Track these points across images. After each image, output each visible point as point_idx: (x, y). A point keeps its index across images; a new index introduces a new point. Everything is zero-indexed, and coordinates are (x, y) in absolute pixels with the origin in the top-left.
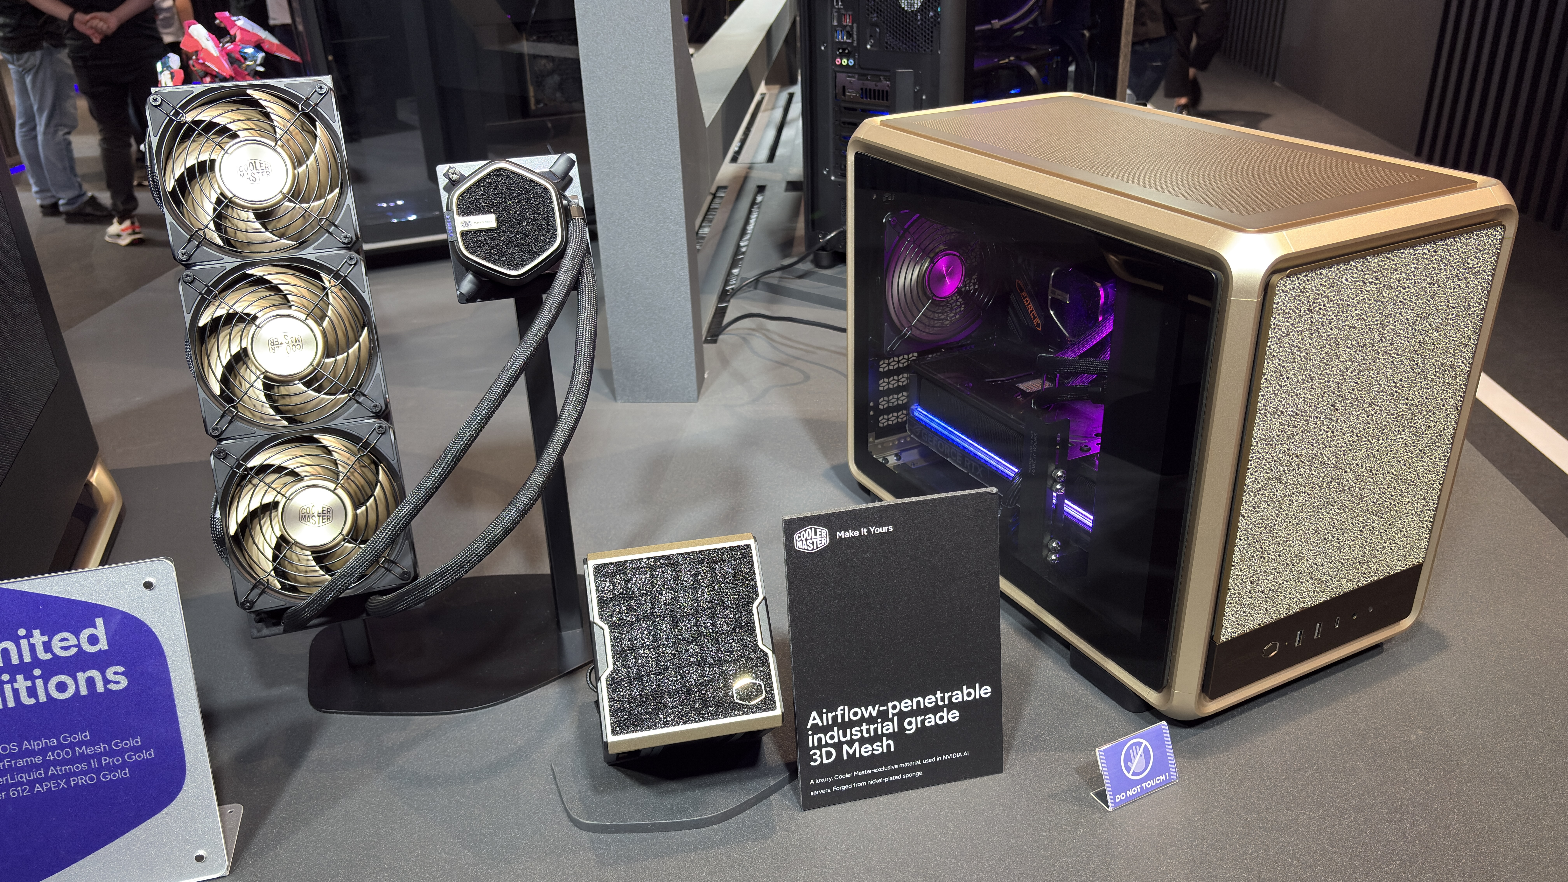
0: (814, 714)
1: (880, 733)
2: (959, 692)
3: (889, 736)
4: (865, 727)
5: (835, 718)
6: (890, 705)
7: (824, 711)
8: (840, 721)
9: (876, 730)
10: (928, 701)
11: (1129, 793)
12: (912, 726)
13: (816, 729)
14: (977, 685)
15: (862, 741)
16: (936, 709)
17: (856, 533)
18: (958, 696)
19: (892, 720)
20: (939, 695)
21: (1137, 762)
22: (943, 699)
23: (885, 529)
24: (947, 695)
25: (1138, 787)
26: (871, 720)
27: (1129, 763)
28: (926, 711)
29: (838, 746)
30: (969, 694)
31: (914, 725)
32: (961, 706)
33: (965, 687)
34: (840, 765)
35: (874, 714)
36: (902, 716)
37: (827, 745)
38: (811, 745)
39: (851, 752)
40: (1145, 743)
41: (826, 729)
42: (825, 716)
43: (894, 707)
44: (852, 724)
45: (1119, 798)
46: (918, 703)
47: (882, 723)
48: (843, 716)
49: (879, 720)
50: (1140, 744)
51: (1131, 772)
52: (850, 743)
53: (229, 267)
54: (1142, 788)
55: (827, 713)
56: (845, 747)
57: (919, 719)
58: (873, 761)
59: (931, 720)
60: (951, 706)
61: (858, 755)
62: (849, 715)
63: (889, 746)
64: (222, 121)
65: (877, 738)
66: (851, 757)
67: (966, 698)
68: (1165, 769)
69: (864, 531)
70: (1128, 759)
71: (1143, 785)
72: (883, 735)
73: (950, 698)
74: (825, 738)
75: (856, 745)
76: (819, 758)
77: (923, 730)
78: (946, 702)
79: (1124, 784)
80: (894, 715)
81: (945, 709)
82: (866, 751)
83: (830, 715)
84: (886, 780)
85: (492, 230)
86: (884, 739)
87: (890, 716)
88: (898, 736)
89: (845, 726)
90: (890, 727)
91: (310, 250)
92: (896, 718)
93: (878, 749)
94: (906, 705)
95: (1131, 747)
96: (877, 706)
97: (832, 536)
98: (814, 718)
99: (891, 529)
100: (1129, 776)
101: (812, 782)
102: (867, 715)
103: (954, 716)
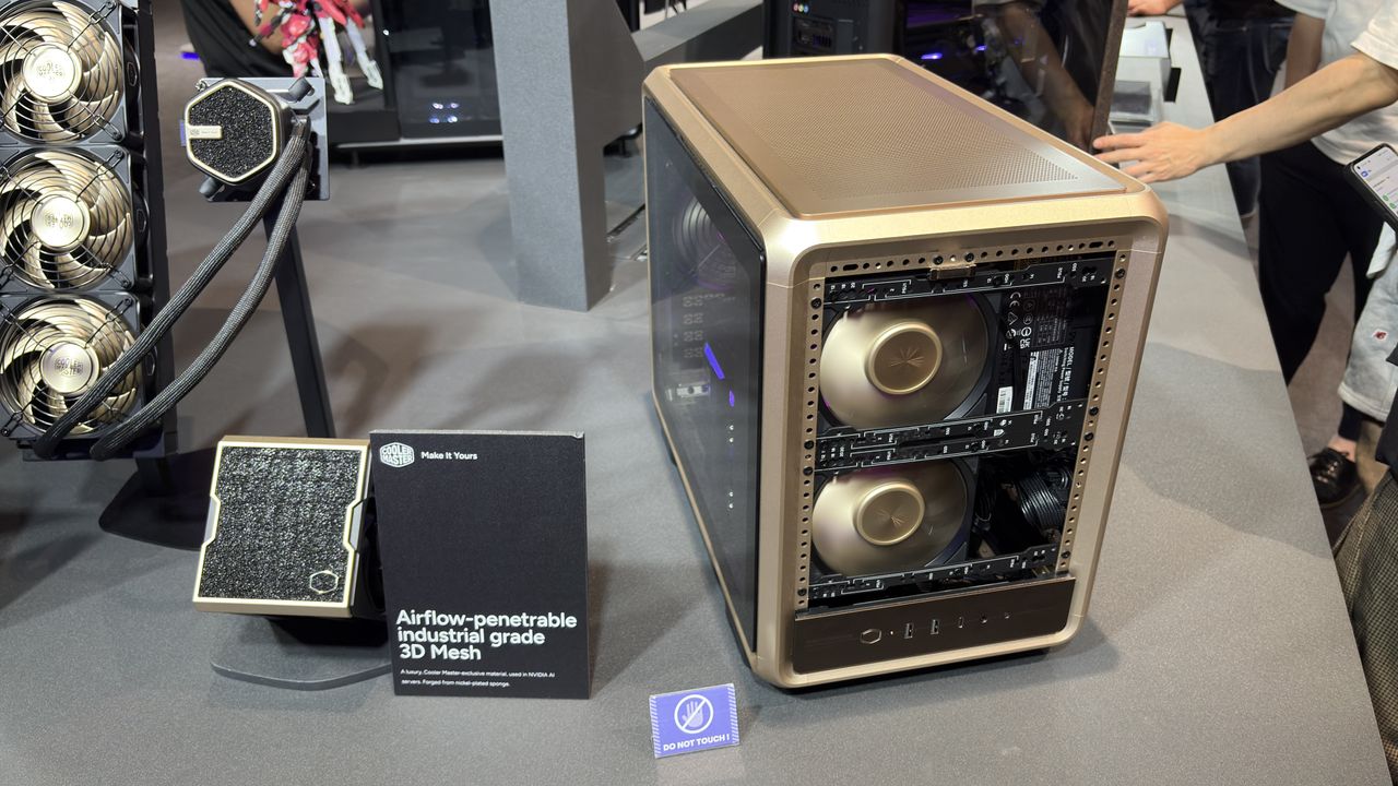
0: (403, 612)
1: (466, 641)
2: (544, 618)
3: (476, 646)
4: (452, 632)
5: (423, 620)
6: (477, 617)
7: (413, 611)
8: (428, 623)
9: (463, 637)
10: (514, 621)
11: (680, 745)
12: (498, 640)
13: (405, 626)
14: (563, 614)
15: (450, 645)
16: (521, 630)
17: (441, 456)
18: (543, 622)
19: (478, 631)
20: (524, 616)
21: (694, 716)
22: (528, 621)
23: (469, 457)
24: (532, 618)
25: (692, 741)
26: (457, 628)
27: (684, 717)
28: (511, 629)
29: (427, 645)
30: (554, 622)
31: (500, 640)
32: (545, 631)
33: (550, 614)
34: (426, 662)
35: (461, 623)
36: (488, 630)
37: (415, 642)
38: (401, 639)
39: (439, 653)
40: (705, 700)
41: (415, 628)
42: (413, 616)
43: (479, 620)
44: (439, 628)
45: (667, 747)
46: (504, 621)
47: (469, 632)
48: (431, 619)
49: (466, 629)
50: (699, 701)
51: (686, 725)
52: (439, 645)
53: (22, 150)
54: (696, 743)
55: (416, 614)
56: (433, 647)
57: (506, 635)
58: (459, 664)
59: (516, 639)
60: (536, 630)
61: (445, 657)
62: (437, 620)
63: (475, 654)
64: (30, 26)
65: (462, 645)
66: (440, 657)
67: (551, 625)
68: (727, 730)
69: (448, 456)
70: (683, 711)
71: (698, 740)
72: (469, 644)
73: (536, 621)
74: (414, 636)
75: (444, 647)
76: (408, 652)
77: (507, 646)
78: (532, 625)
79: (673, 735)
80: (480, 627)
81: (531, 631)
82: (453, 654)
83: (419, 616)
84: (474, 684)
85: (217, 140)
86: (471, 647)
87: (477, 628)
88: (485, 647)
89: (433, 628)
90: (478, 638)
91: (87, 142)
92: (482, 630)
93: (466, 654)
94: (492, 620)
95: (688, 701)
96: (464, 616)
97: (417, 455)
98: (403, 616)
99: (475, 457)
100: (683, 728)
101: (403, 671)
102: (454, 623)
103: (540, 639)
